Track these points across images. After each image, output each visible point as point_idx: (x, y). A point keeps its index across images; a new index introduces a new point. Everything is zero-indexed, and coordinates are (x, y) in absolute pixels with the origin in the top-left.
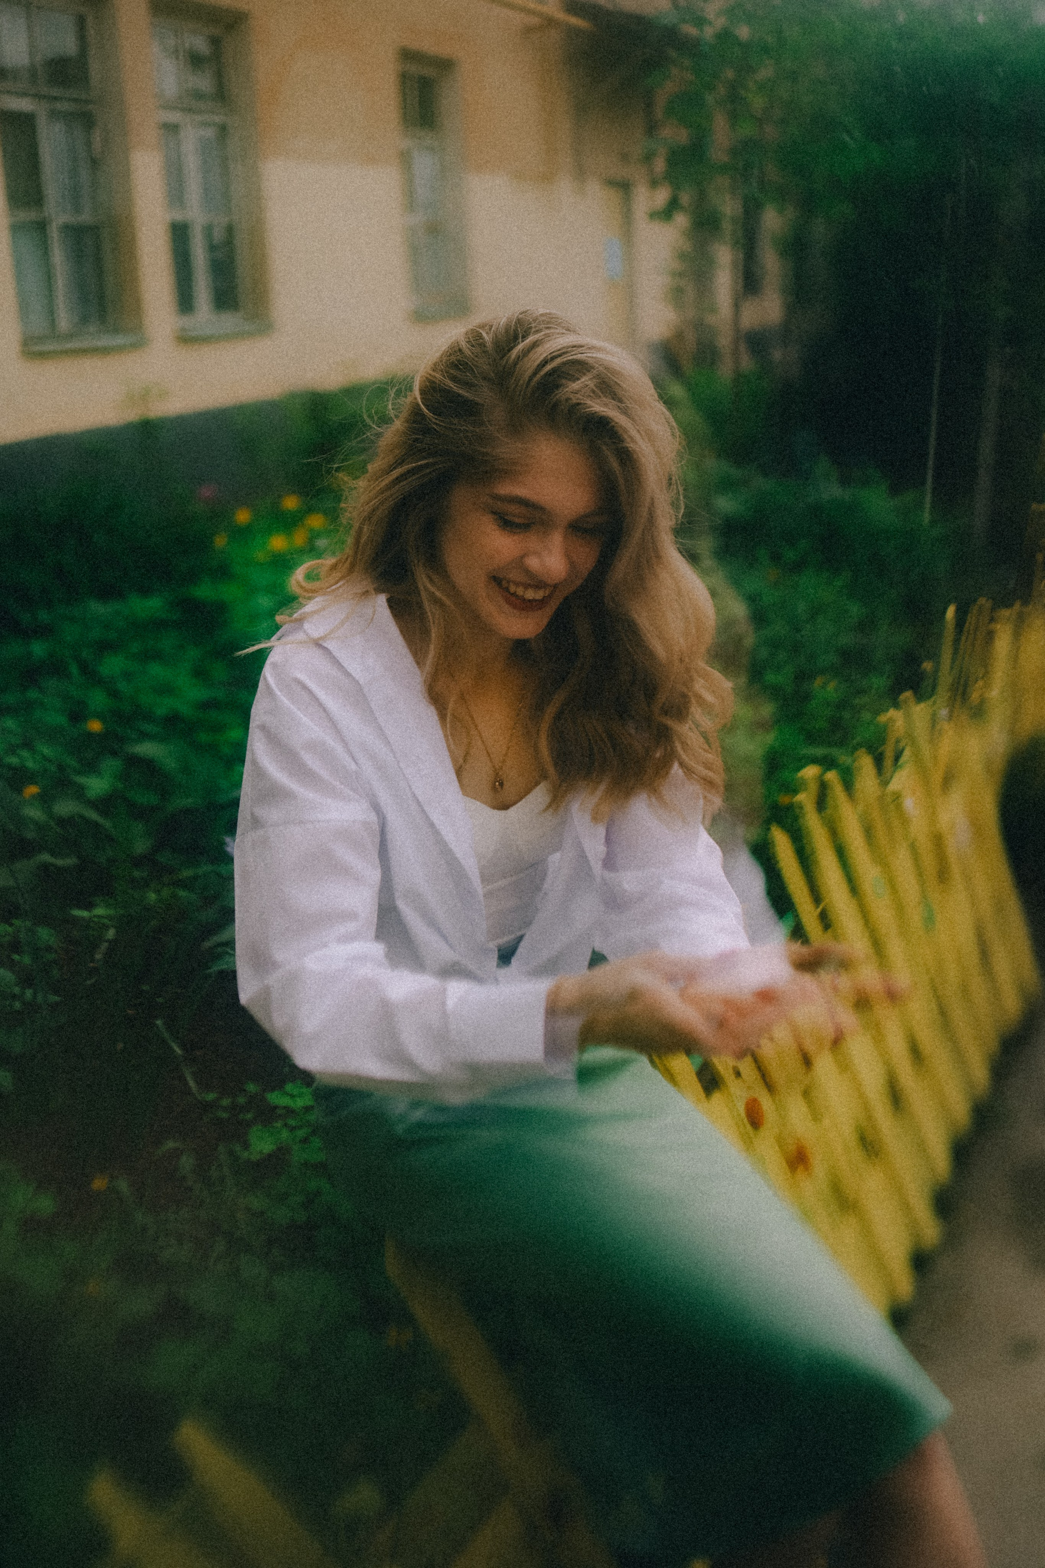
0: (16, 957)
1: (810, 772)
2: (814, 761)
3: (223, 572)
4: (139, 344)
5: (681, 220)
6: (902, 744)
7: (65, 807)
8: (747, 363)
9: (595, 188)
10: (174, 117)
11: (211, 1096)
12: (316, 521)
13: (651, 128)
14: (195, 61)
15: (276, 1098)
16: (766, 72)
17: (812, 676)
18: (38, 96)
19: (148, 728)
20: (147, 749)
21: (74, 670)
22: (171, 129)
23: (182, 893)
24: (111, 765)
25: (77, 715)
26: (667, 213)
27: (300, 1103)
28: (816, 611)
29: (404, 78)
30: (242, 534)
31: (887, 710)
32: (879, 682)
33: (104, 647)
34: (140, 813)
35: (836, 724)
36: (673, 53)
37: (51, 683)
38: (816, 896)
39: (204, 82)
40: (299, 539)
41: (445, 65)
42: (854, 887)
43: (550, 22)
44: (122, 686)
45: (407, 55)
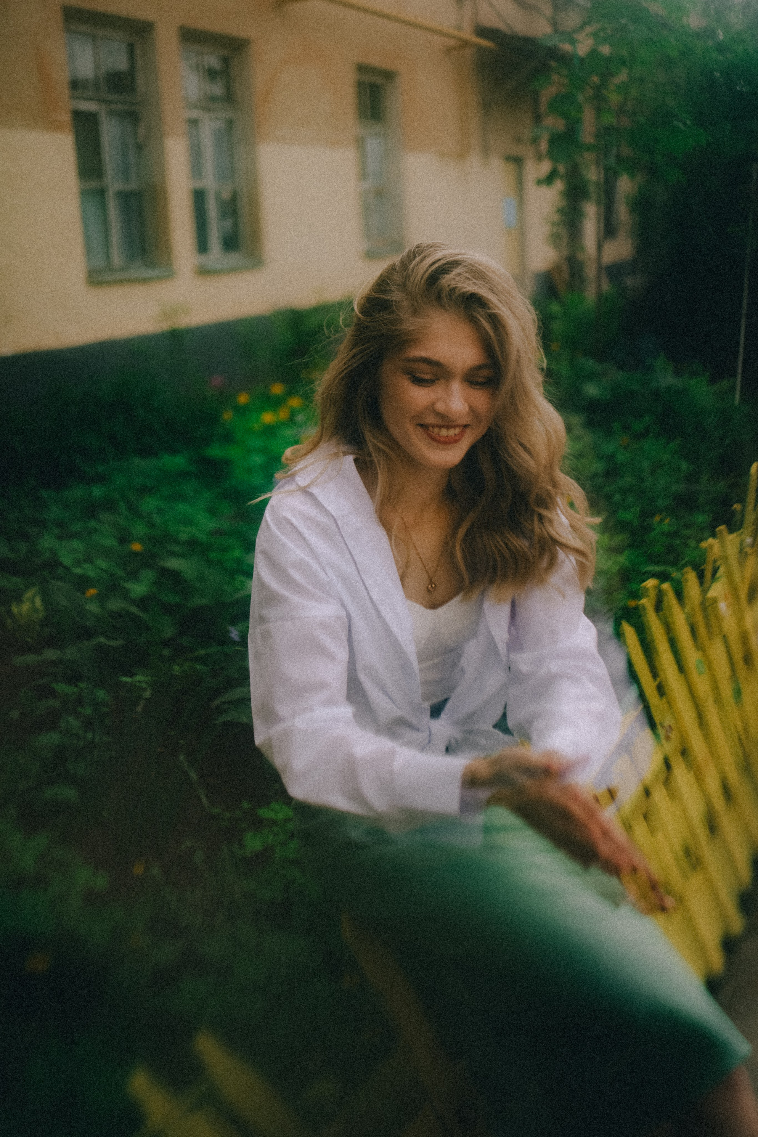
0: (80, 710)
1: (651, 583)
2: (654, 575)
3: (228, 438)
4: (169, 274)
5: (559, 185)
6: (718, 563)
7: (115, 604)
8: (606, 287)
9: (497, 163)
10: (194, 114)
11: (216, 811)
12: (295, 402)
13: (538, 119)
14: (212, 74)
15: (264, 813)
16: (622, 77)
17: (653, 515)
18: (100, 101)
19: (175, 549)
20: (173, 563)
21: (122, 506)
22: (193, 123)
23: (198, 666)
24: (148, 575)
25: (124, 539)
26: (549, 179)
27: (280, 816)
28: (656, 467)
29: (360, 84)
30: (242, 411)
31: (707, 539)
32: (701, 518)
33: (144, 491)
34: (168, 609)
35: (670, 549)
36: (554, 64)
37: (105, 516)
38: (655, 673)
39: (217, 89)
40: (283, 414)
41: (389, 75)
42: (681, 668)
43: (464, 44)
44: (157, 519)
45: (362, 69)
